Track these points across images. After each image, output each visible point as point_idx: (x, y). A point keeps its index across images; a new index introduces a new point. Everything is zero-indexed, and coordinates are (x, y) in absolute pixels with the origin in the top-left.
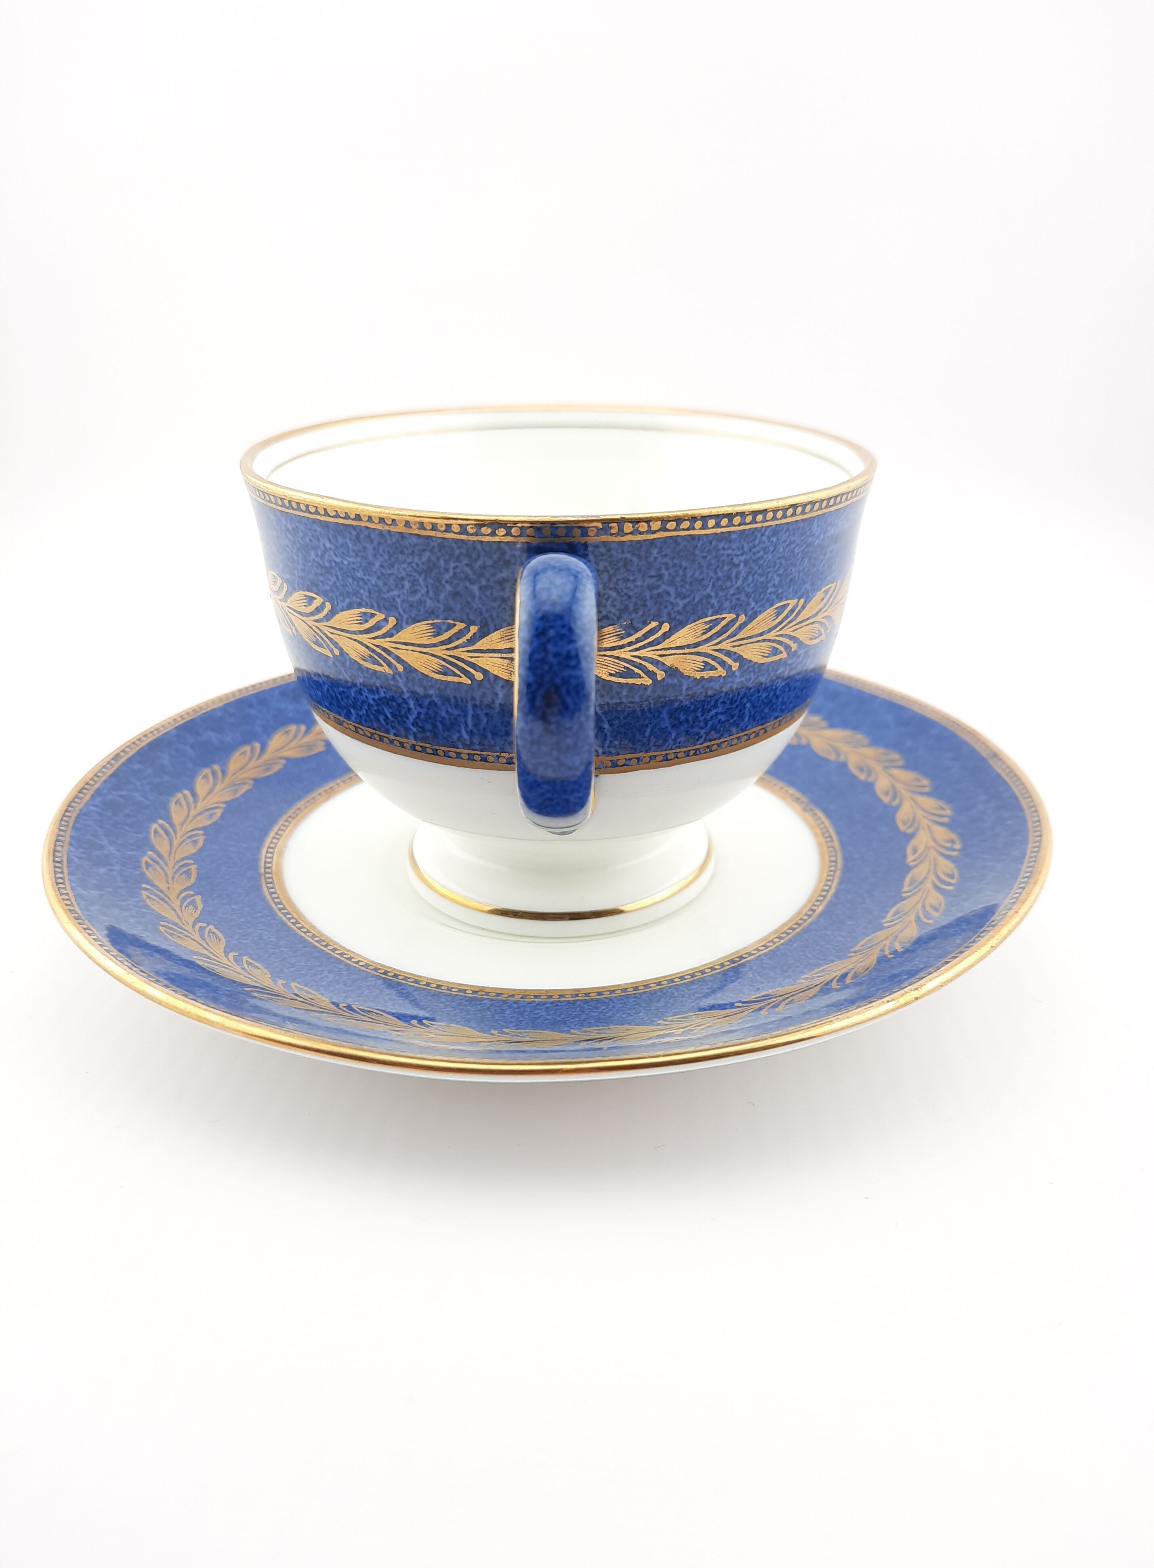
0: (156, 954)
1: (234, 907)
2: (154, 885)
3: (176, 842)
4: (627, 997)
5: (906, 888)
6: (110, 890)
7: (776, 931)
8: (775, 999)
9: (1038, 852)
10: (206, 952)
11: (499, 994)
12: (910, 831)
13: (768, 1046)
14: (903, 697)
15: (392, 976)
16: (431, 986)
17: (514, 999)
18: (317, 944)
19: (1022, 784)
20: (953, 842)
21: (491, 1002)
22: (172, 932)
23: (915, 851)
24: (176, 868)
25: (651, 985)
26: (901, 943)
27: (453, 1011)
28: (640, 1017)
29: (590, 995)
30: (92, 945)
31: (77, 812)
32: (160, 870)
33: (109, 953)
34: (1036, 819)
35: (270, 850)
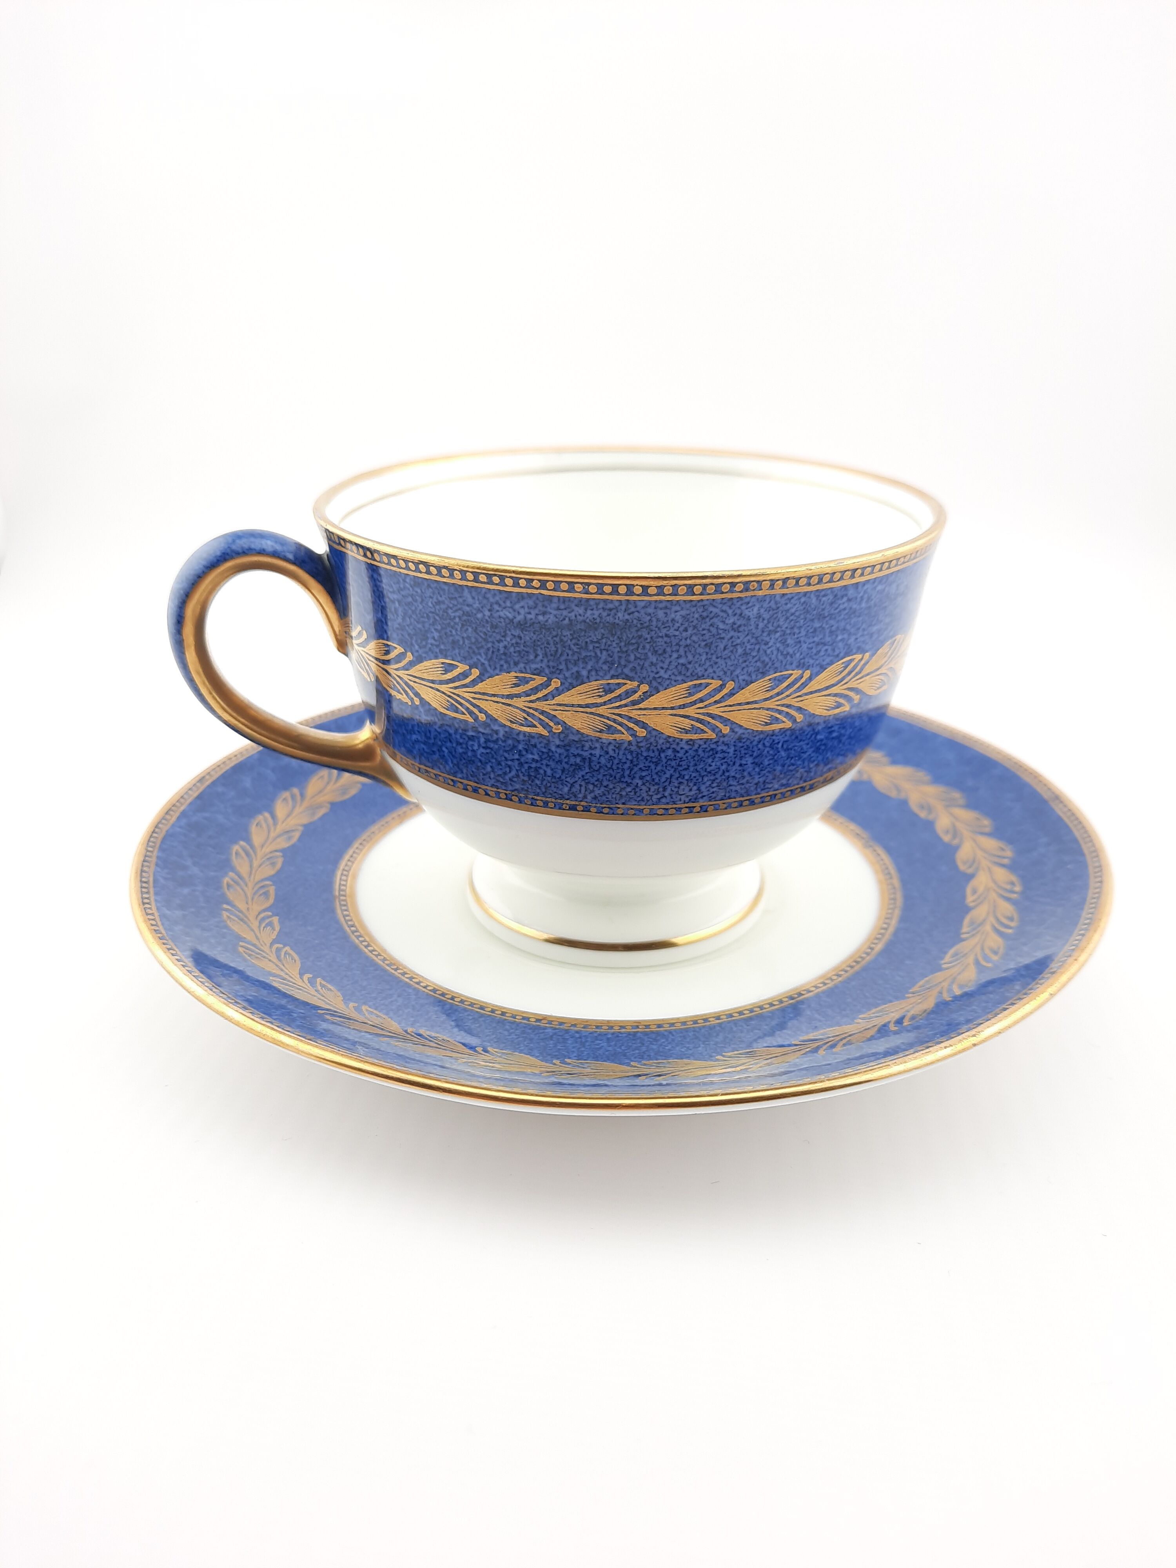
0: (235, 975)
1: (309, 928)
2: (233, 906)
3: (256, 864)
4: (687, 1030)
5: (965, 929)
6: (193, 910)
7: (834, 969)
8: (833, 1039)
9: (1098, 898)
10: (282, 974)
11: (561, 1024)
12: (970, 871)
13: (825, 1088)
14: (965, 736)
15: (459, 1002)
16: (496, 1012)
17: (576, 1029)
18: (388, 968)
19: (1083, 827)
20: (1013, 884)
21: (554, 1031)
22: (250, 952)
23: (974, 892)
24: (256, 889)
25: (710, 1019)
26: (961, 986)
27: (517, 1038)
28: (700, 1052)
29: (651, 1027)
30: (175, 965)
31: (164, 832)
32: (241, 891)
33: (191, 973)
34: (1097, 864)
35: (345, 873)
